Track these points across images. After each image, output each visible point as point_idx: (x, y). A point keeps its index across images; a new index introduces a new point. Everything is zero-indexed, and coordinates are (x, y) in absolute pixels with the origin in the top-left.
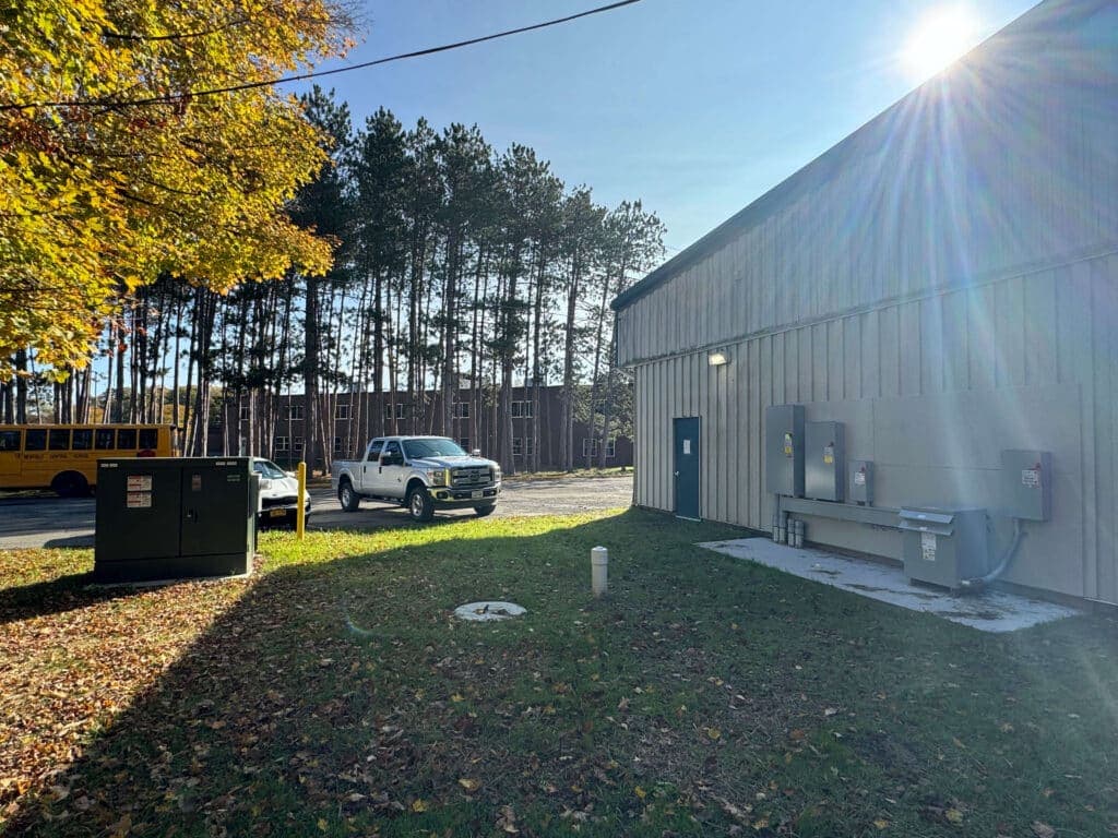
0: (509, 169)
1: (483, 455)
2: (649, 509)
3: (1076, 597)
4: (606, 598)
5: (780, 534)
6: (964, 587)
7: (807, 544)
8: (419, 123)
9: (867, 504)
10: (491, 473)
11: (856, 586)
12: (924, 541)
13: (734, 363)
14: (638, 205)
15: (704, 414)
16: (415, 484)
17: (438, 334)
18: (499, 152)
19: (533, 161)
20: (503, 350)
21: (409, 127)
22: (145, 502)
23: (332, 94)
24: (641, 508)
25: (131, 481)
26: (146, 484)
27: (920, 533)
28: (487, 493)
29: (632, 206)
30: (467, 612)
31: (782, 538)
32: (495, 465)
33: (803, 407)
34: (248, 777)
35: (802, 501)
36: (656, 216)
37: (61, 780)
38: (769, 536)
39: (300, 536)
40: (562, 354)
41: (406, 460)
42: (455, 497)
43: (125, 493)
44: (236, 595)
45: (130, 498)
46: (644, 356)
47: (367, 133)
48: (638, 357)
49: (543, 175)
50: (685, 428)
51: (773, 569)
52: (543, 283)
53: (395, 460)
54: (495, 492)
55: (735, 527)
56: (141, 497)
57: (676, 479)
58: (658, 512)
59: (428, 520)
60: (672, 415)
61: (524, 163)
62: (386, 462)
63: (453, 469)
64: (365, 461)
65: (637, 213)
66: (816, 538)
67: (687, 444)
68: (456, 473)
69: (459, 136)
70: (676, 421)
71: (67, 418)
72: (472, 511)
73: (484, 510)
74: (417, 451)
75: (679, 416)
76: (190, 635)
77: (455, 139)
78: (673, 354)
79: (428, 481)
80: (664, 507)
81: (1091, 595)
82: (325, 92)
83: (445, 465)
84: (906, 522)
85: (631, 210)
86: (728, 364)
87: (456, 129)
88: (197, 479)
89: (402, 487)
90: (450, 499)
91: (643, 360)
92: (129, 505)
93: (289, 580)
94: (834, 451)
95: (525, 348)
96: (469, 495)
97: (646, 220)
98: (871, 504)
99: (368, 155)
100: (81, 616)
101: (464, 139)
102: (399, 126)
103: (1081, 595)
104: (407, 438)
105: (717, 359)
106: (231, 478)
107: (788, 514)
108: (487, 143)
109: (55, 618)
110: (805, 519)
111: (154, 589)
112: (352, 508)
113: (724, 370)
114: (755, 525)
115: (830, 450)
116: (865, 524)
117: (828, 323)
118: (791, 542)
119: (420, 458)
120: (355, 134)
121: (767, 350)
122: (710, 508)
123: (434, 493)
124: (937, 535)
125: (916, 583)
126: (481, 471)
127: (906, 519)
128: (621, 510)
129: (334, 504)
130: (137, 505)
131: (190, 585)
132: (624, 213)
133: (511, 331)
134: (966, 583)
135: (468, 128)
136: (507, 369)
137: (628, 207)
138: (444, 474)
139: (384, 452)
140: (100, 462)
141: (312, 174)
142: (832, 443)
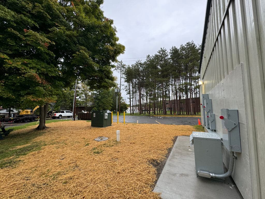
25: (94, 114)
86: (203, 83)
88: (99, 114)
106: (102, 113)
142: (204, 107)
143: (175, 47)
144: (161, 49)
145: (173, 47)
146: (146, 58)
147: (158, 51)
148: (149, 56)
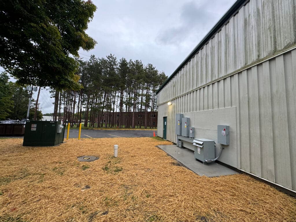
0: (147, 68)
2: (159, 137)
3: (236, 168)
7: (183, 147)
8: (130, 60)
12: (198, 148)
15: (168, 116)
18: (145, 66)
21: (128, 61)
23: (114, 55)
26: (35, 126)
27: (197, 146)
33: (183, 114)
35: (181, 137)
38: (176, 144)
45: (32, 128)
47: (120, 62)
48: (159, 104)
49: (154, 70)
50: (165, 119)
55: (171, 142)
56: (34, 128)
57: (164, 131)
61: (151, 67)
66: (185, 146)
70: (164, 117)
77: (136, 63)
80: (161, 137)
81: (239, 168)
82: (112, 55)
87: (137, 61)
88: (46, 125)
92: (31, 130)
94: (187, 125)
98: (193, 138)
99: (120, 67)
101: (138, 63)
106: (53, 125)
107: (180, 140)
108: (142, 63)
110: (182, 141)
114: (175, 142)
118: (179, 146)
120: (118, 63)
122: (168, 137)
124: (201, 148)
125: (197, 160)
127: (195, 142)
130: (33, 130)
134: (206, 161)
135: (139, 61)
140: (26, 121)
142: (186, 123)
143: (125, 59)
144: (111, 55)
145: (123, 59)
146: (90, 58)
147: (107, 57)
148: (94, 56)
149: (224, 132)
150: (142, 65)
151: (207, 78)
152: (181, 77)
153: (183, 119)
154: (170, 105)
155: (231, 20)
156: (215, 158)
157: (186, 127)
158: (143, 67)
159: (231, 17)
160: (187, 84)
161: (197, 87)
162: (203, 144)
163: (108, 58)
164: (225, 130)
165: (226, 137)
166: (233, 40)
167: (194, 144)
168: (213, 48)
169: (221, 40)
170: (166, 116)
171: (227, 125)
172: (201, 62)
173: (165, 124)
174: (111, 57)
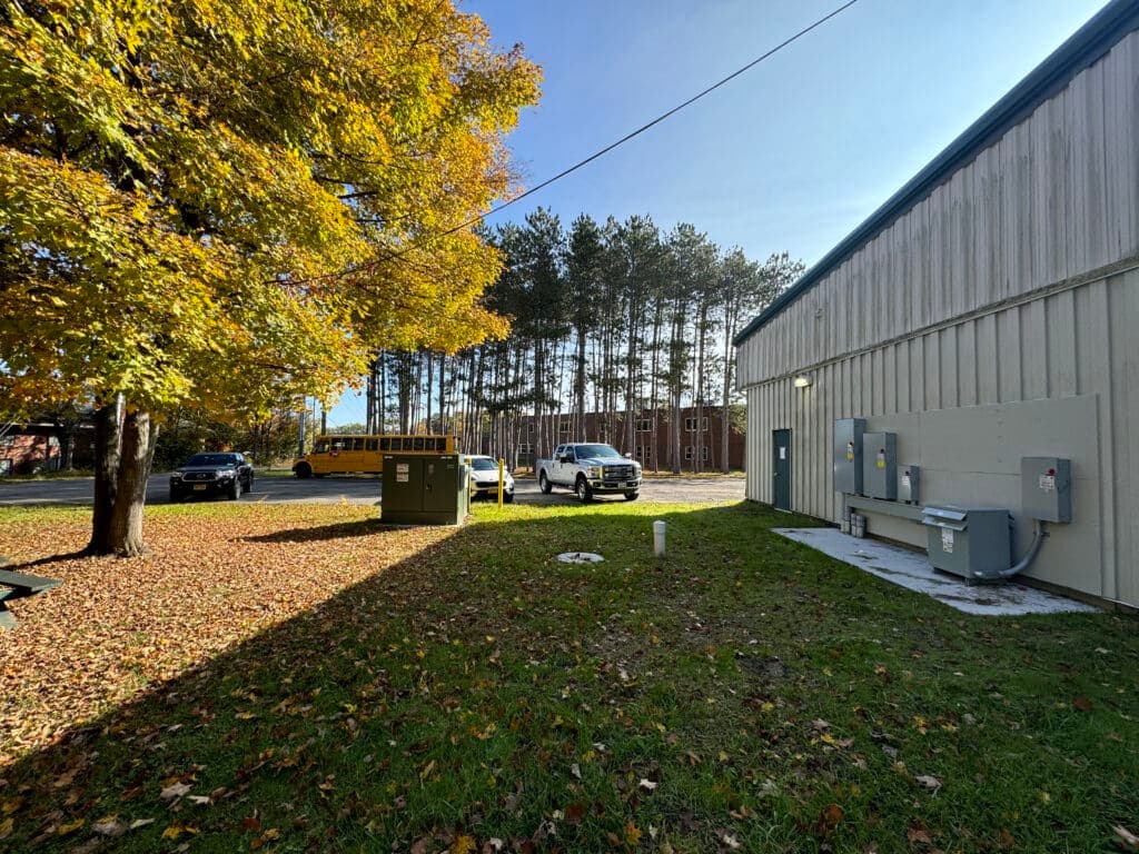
0: (673, 243)
1: (633, 458)
2: (757, 502)
3: (1094, 596)
4: (662, 558)
5: (845, 526)
6: (977, 578)
7: (867, 535)
8: (609, 220)
9: (913, 503)
10: (633, 470)
11: (878, 569)
12: (943, 535)
13: (815, 386)
14: (785, 256)
15: (794, 427)
16: (580, 476)
17: (626, 370)
18: (666, 232)
19: (693, 234)
20: (674, 379)
21: (601, 224)
22: (405, 479)
23: (549, 210)
24: (752, 501)
25: (398, 467)
26: (406, 468)
27: (940, 528)
28: (629, 484)
29: (780, 256)
30: (565, 557)
31: (847, 529)
32: (637, 465)
33: (865, 420)
34: (392, 617)
35: (864, 500)
36: (802, 263)
37: (318, 606)
38: (837, 526)
39: (500, 507)
40: (722, 381)
41: (576, 460)
42: (606, 486)
43: (396, 473)
44: (444, 536)
45: (398, 476)
46: (755, 381)
47: (573, 232)
48: (750, 382)
49: (702, 243)
50: (781, 437)
51: (816, 550)
52: (704, 327)
53: (569, 459)
54: (637, 484)
55: (814, 519)
56: (403, 476)
57: (775, 479)
58: (764, 505)
59: (588, 501)
60: (772, 428)
61: (687, 237)
62: (564, 460)
63: (604, 467)
64: (554, 461)
65: (785, 263)
66: (875, 529)
67: (783, 450)
68: (607, 469)
69: (636, 224)
70: (775, 432)
71: (405, 433)
72: (622, 497)
73: (631, 497)
74: (584, 454)
75: (777, 428)
76: (409, 553)
77: (633, 227)
78: (773, 379)
79: (588, 475)
80: (766, 501)
81: (1110, 595)
82: (544, 210)
83: (599, 463)
84: (932, 519)
85: (780, 260)
86: (810, 386)
87: (634, 220)
88: (431, 467)
89: (573, 479)
90: (602, 487)
91: (753, 384)
92: (398, 481)
93: (478, 531)
94: (886, 456)
95: (691, 376)
96: (616, 485)
97: (792, 267)
98: (917, 503)
99: (574, 248)
100: (366, 539)
101: (639, 227)
102: (594, 224)
103: (1098, 594)
104: (579, 444)
105: (801, 382)
106: (450, 466)
107: (853, 510)
108: (655, 226)
109: (356, 539)
110: (867, 515)
111: (406, 529)
112: (548, 491)
113: (807, 391)
114: (830, 518)
115: (882, 456)
116: (912, 520)
117: (896, 345)
118: (853, 532)
119: (584, 458)
120: (564, 235)
121: (838, 375)
122: (799, 503)
123: (591, 482)
124: (955, 531)
125: (938, 571)
126: (629, 469)
127: (930, 516)
128: (734, 502)
129: (537, 489)
130: (401, 481)
131: (424, 528)
132: (773, 264)
133: (678, 365)
134: (979, 574)
135: (642, 218)
136: (678, 394)
137: (777, 258)
138: (598, 470)
139: (564, 455)
140: (384, 455)
141: (495, 278)
142: (882, 451)
143: (589, 218)
144: (540, 209)
145: (582, 218)
147: (529, 218)
149: (1050, 480)
150: (656, 232)
151: (972, 290)
152: (849, 286)
153: (866, 436)
154: (804, 388)
155: (1078, 83)
156: (1012, 566)
157: (882, 464)
158: (657, 240)
159: (1075, 70)
160: (880, 309)
161: (928, 324)
162: (964, 519)
163: (530, 222)
164: (1052, 472)
165: (1056, 496)
166: (1086, 157)
167: (928, 521)
168: (995, 181)
169: (1031, 153)
170: (788, 427)
171: (1061, 457)
172: (943, 231)
173: (783, 456)
174: (539, 219)
